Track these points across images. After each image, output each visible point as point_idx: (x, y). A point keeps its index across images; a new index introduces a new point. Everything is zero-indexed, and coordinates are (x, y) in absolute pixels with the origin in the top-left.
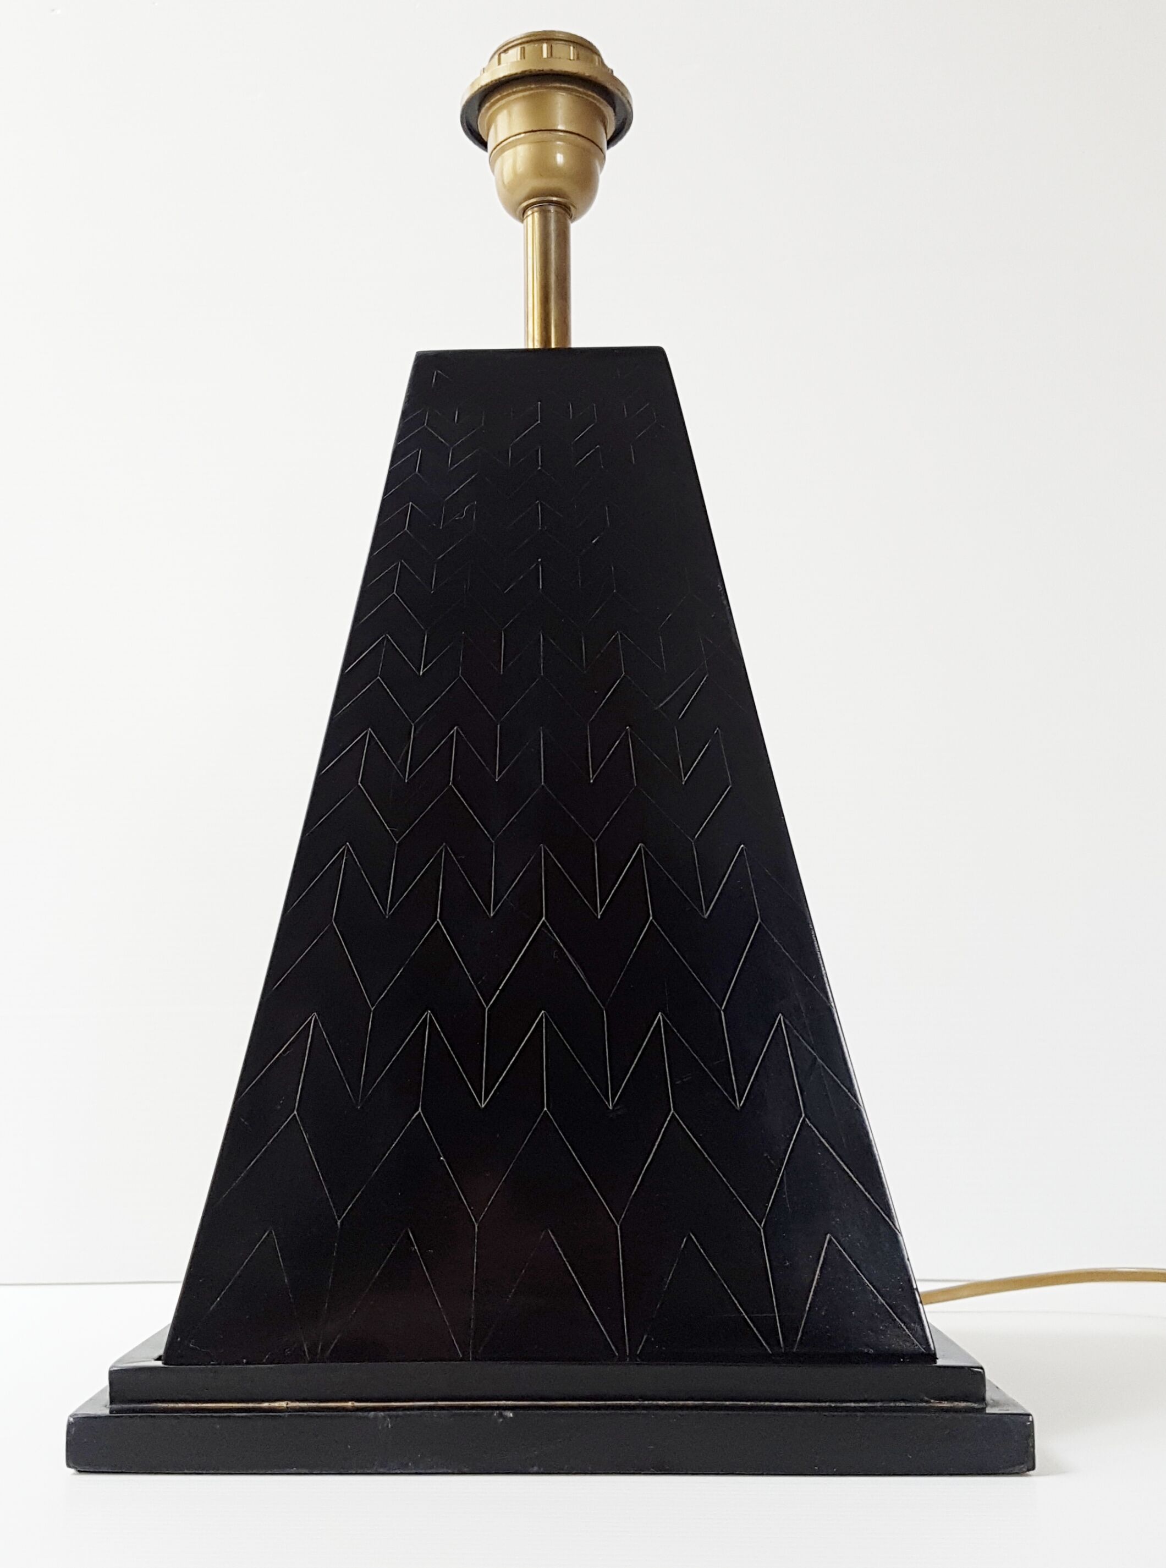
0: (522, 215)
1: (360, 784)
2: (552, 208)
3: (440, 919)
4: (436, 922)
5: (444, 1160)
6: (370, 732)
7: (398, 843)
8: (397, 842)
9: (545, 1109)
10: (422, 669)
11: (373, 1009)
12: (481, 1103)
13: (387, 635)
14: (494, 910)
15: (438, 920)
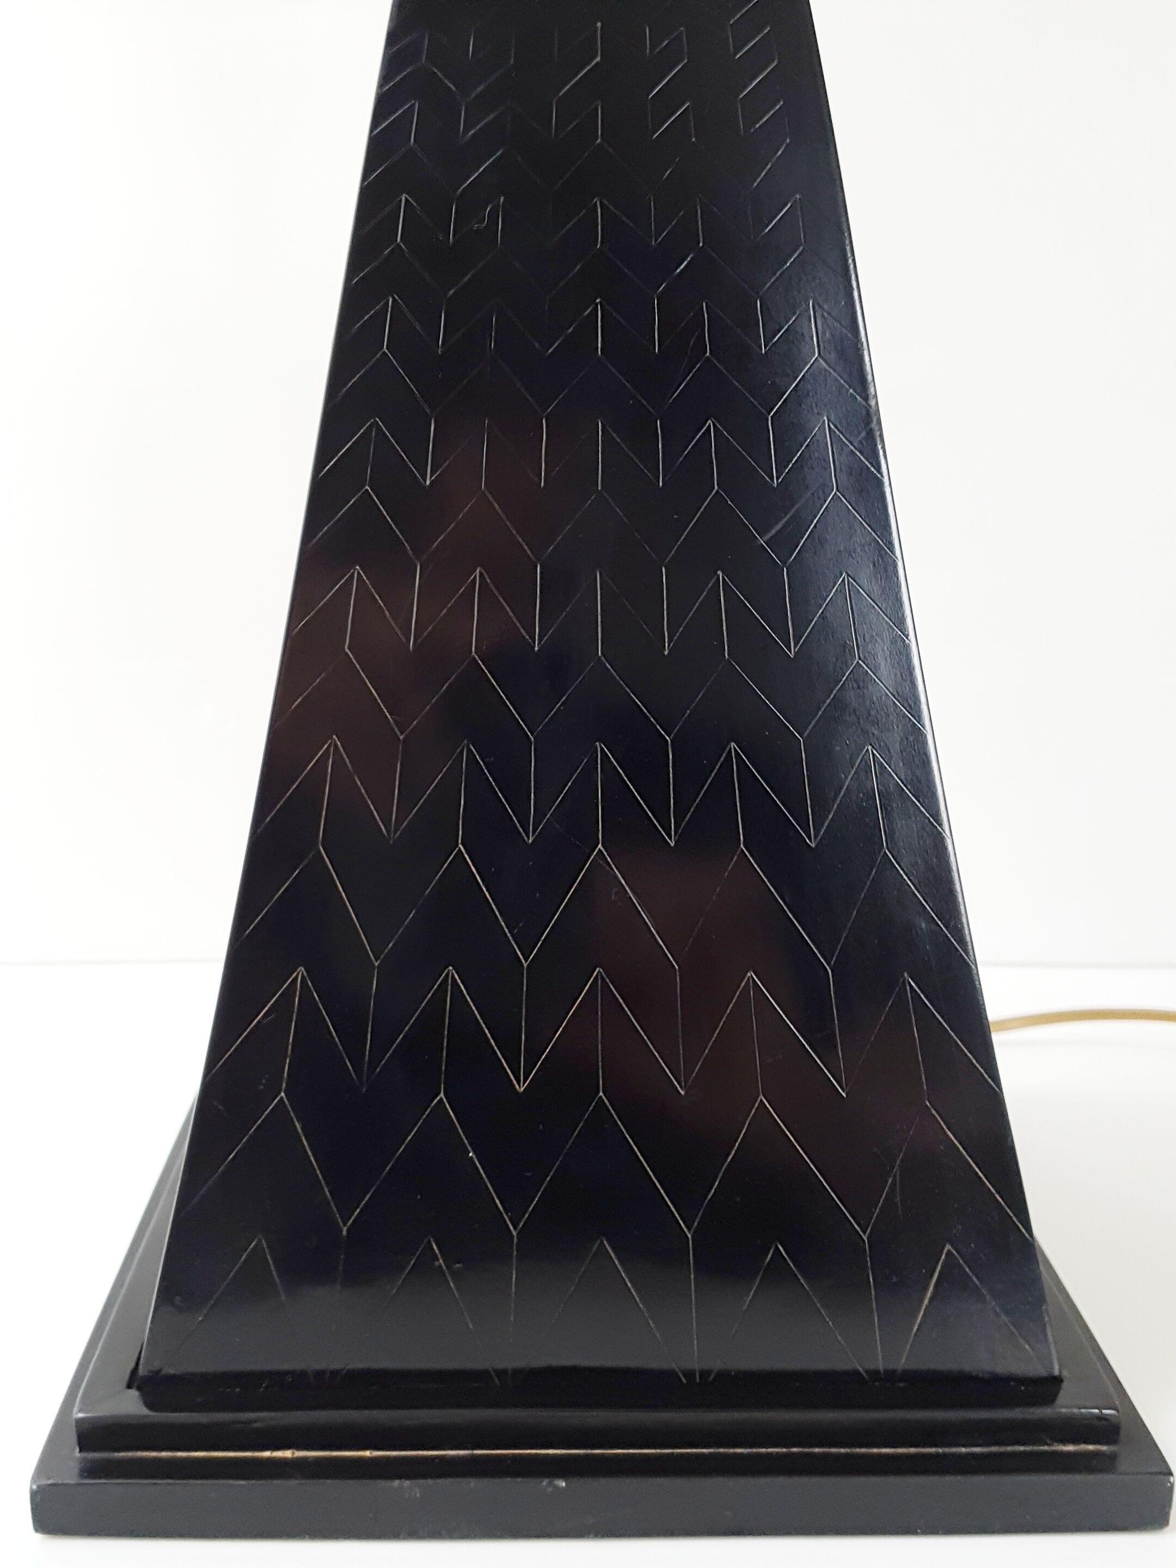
1: (347, 650)
3: (462, 844)
4: (457, 849)
5: (474, 1156)
6: (359, 573)
7: (405, 739)
8: (401, 737)
9: (601, 1094)
10: (428, 477)
11: (376, 964)
12: (519, 1085)
13: (377, 419)
14: (533, 833)
15: (460, 846)
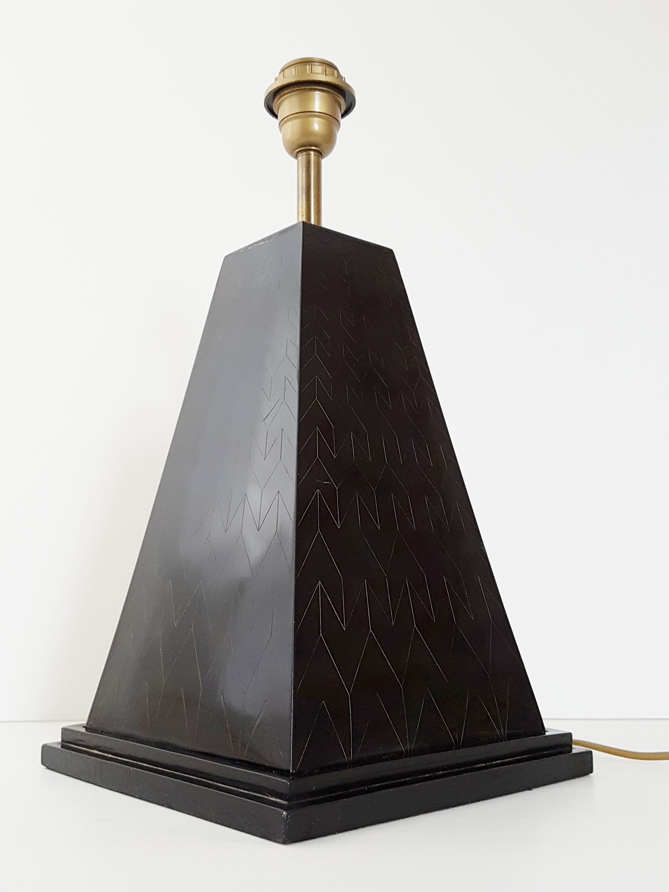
0: (296, 157)
2: (312, 153)
